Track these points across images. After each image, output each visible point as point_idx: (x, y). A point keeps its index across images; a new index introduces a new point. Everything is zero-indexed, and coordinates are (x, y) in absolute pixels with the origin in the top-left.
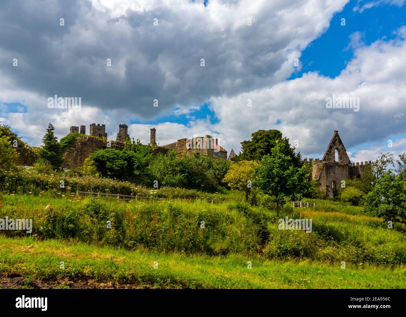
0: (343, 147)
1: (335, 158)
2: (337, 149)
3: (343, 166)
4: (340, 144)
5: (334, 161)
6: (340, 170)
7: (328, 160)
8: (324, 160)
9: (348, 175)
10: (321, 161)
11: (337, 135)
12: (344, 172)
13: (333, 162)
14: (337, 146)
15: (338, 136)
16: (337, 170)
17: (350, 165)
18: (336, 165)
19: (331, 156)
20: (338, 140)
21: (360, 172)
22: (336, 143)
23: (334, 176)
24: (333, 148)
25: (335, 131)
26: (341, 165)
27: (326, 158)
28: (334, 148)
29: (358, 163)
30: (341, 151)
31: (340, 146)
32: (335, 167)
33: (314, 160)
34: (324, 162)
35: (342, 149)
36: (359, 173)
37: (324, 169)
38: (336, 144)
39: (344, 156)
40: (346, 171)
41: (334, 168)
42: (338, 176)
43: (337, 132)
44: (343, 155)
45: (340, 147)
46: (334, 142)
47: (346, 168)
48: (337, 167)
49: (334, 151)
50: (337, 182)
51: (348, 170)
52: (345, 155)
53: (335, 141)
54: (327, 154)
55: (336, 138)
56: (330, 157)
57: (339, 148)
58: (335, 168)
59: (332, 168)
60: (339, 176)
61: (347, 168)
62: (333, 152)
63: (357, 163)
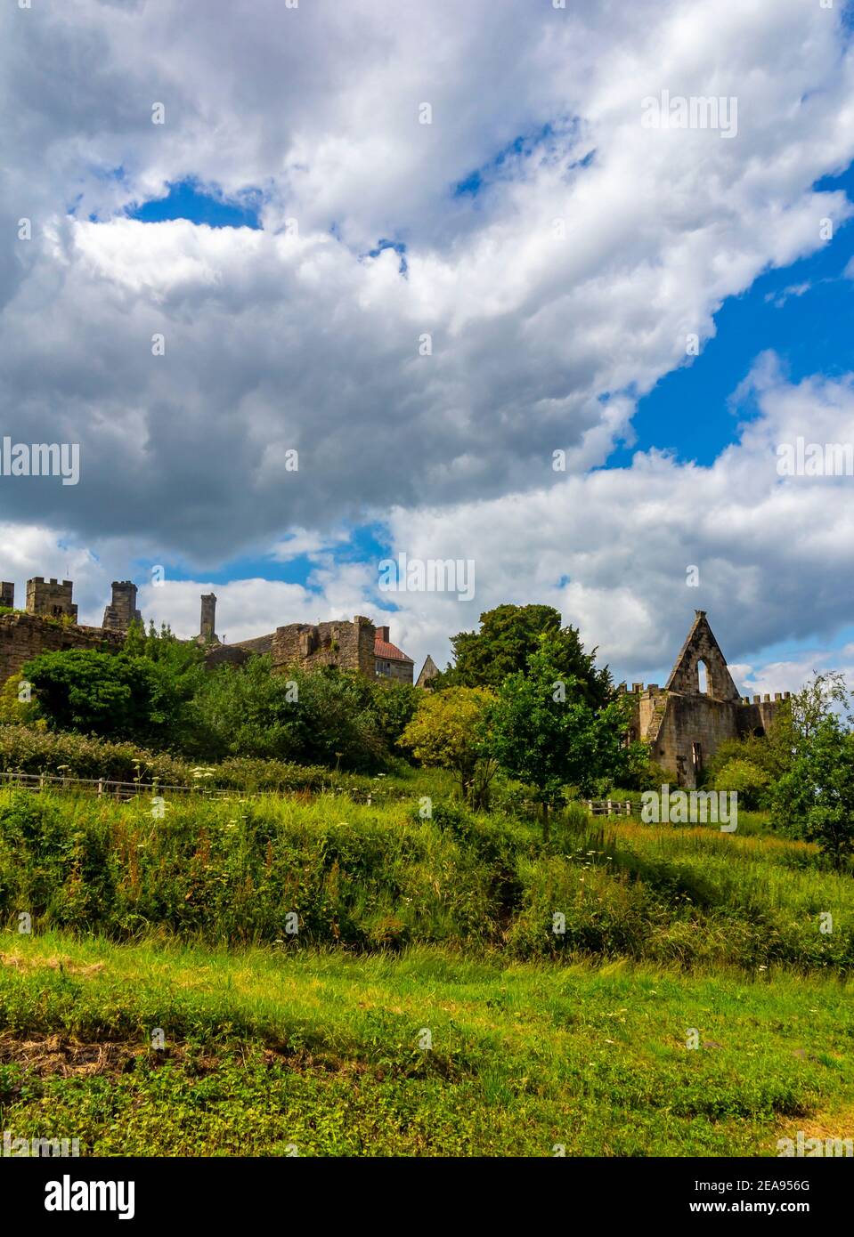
0: (718, 654)
1: (698, 684)
2: (704, 659)
3: (720, 704)
4: (710, 647)
5: (698, 691)
6: (711, 716)
7: (681, 689)
8: (670, 689)
9: (734, 730)
10: (663, 690)
11: (703, 624)
12: (724, 722)
13: (693, 694)
14: (704, 651)
15: (707, 625)
16: (704, 715)
17: (737, 702)
18: (703, 702)
19: (688, 678)
20: (705, 636)
21: (763, 722)
22: (701, 643)
23: (697, 730)
24: (693, 657)
25: (697, 613)
26: (716, 702)
27: (676, 684)
28: (697, 658)
29: (758, 698)
30: (714, 666)
31: (712, 652)
32: (700, 706)
33: (645, 688)
34: (670, 693)
35: (718, 658)
36: (761, 723)
37: (672, 711)
38: (701, 647)
39: (722, 679)
40: (728, 717)
41: (696, 709)
42: (706, 731)
43: (703, 614)
44: (719, 676)
45: (711, 656)
46: (695, 642)
47: (728, 710)
48: (704, 707)
49: (696, 666)
50: (704, 747)
51: (731, 715)
52: (725, 677)
53: (700, 639)
54: (677, 671)
55: (702, 631)
56: (688, 682)
57: (708, 657)
58: (699, 711)
59: (691, 710)
60: (710, 730)
61: (731, 709)
62: (692, 666)
63: (755, 697)
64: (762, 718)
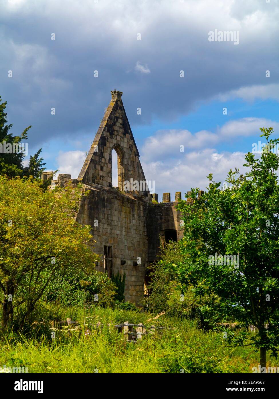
0: (131, 142)
1: (111, 177)
2: (117, 147)
3: (132, 201)
4: (124, 134)
5: (110, 185)
6: (123, 214)
7: (94, 182)
8: (83, 181)
9: (144, 232)
10: (76, 182)
11: (119, 106)
12: (134, 222)
13: (106, 188)
14: (118, 137)
15: (122, 109)
16: (116, 213)
17: (146, 199)
18: (116, 198)
19: (102, 169)
20: (120, 121)
21: (176, 224)
22: (116, 128)
23: (109, 231)
24: (108, 144)
25: (114, 93)
26: (128, 199)
27: (90, 175)
28: (111, 145)
29: (168, 196)
30: (127, 156)
31: (126, 140)
32: (113, 203)
33: (56, 178)
34: (85, 186)
35: (130, 148)
36: (173, 225)
37: (86, 207)
38: (116, 133)
39: (134, 172)
40: (139, 217)
41: (109, 206)
42: (118, 232)
43: (119, 94)
44: (131, 168)
45: (125, 145)
46: (110, 128)
47: (139, 209)
48: (117, 204)
49: (110, 155)
50: (115, 251)
51: (142, 214)
52: (136, 169)
53: (114, 124)
54: (92, 160)
55: (117, 115)
56: (101, 173)
57: (122, 145)
58: (112, 208)
59: (104, 206)
60: (122, 231)
61: (142, 207)
62: (106, 155)
63: (164, 195)
64: (176, 219)
